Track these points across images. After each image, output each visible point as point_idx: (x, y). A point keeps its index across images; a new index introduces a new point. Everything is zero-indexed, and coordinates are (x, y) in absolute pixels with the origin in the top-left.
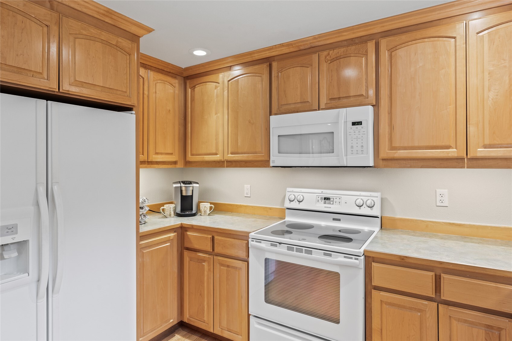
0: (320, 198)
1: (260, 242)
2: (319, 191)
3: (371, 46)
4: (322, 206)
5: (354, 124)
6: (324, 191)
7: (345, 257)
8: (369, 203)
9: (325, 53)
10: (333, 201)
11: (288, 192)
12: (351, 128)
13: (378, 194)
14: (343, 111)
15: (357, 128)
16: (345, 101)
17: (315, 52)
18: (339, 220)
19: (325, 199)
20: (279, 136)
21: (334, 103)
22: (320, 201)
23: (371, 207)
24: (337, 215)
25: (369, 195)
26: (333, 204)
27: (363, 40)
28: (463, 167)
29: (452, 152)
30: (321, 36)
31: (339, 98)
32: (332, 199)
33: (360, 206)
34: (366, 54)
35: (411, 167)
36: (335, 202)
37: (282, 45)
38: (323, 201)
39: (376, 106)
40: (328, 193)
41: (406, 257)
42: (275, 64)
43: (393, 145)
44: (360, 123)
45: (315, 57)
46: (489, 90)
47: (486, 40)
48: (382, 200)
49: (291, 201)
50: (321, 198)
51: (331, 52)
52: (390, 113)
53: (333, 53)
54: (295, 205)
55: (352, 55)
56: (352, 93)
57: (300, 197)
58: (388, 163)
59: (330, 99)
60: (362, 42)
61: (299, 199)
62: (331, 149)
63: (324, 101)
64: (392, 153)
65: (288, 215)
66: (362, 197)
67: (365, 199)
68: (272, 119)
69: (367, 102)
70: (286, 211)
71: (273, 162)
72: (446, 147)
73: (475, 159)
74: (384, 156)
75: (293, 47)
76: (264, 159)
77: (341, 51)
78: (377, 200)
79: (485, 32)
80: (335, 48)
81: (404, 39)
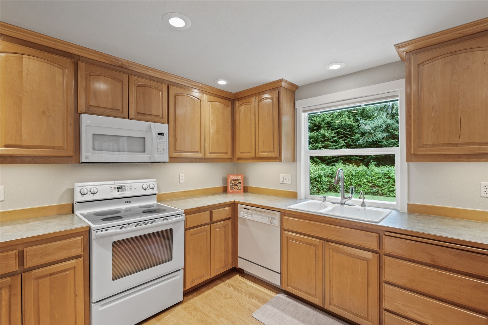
0: (113, 188)
1: (108, 230)
2: (112, 182)
3: (164, 87)
4: (116, 194)
5: (159, 134)
6: (116, 182)
7: (176, 217)
8: (151, 186)
9: (135, 78)
10: (125, 189)
11: (78, 187)
12: (157, 137)
13: (155, 180)
14: (152, 124)
15: (161, 137)
16: (148, 117)
17: (126, 73)
18: (130, 202)
19: (118, 188)
20: (93, 134)
21: (140, 117)
22: (114, 190)
23: (153, 189)
24: (128, 199)
25: (150, 181)
26: (125, 191)
27: (161, 82)
28: (202, 162)
29: (199, 155)
30: (133, 64)
31: (144, 114)
32: (124, 188)
33: (146, 189)
34: (162, 91)
35: (183, 162)
36: (126, 190)
38: (117, 190)
39: (169, 124)
40: (119, 183)
41: (201, 207)
43: (176, 150)
44: (162, 134)
45: (126, 77)
46: (211, 129)
49: (83, 195)
50: (115, 188)
51: (139, 79)
52: (175, 131)
53: (142, 81)
54: (89, 197)
55: (153, 87)
56: (154, 113)
57: (94, 190)
58: (173, 160)
59: (138, 113)
60: (159, 82)
61: (92, 192)
62: (142, 149)
63: (133, 113)
64: (175, 154)
65: (79, 209)
66: (146, 183)
67: (148, 184)
68: (84, 117)
69: (163, 121)
70: (76, 206)
71: (87, 158)
72: (197, 152)
73: (206, 158)
74: (171, 156)
75: (105, 59)
76: (67, 155)
77: (146, 82)
78: (155, 184)
79: (210, 103)
80: (141, 77)
81: (181, 91)
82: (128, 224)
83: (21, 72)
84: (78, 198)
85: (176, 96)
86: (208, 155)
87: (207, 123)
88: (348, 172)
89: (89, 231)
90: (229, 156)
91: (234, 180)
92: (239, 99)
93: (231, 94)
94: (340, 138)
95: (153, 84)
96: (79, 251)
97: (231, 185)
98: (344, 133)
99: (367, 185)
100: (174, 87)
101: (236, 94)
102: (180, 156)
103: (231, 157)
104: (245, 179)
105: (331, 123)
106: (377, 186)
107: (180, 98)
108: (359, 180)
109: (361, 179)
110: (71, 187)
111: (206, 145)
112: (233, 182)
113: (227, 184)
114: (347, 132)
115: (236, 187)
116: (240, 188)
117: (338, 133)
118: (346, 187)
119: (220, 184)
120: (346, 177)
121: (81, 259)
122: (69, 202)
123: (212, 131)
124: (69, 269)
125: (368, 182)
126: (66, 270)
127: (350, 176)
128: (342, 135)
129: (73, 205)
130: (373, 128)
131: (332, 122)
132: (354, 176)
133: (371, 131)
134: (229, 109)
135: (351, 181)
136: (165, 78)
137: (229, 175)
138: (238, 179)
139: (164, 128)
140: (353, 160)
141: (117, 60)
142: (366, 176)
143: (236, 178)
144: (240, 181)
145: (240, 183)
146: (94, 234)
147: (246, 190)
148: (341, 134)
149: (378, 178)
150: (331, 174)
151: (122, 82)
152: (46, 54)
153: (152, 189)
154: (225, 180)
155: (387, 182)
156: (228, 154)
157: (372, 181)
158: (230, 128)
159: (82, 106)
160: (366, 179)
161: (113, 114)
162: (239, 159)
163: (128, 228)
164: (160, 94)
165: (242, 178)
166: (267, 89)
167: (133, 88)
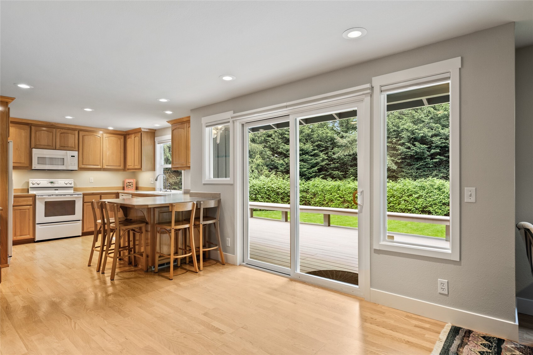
1: (43, 196)
2: (48, 180)
3: (76, 133)
4: (50, 185)
5: (72, 156)
6: (50, 179)
8: (70, 183)
9: (59, 130)
11: (31, 180)
12: (71, 158)
13: (73, 180)
14: (68, 152)
15: (73, 158)
16: (66, 148)
17: (54, 128)
18: (58, 190)
20: (38, 157)
21: (62, 148)
22: (48, 183)
24: (56, 188)
25: (70, 180)
27: (74, 130)
28: (101, 171)
29: (99, 167)
31: (64, 147)
32: (54, 182)
33: (67, 184)
35: (88, 170)
36: (56, 183)
38: (50, 183)
39: (78, 151)
40: (52, 180)
42: (33, 128)
43: (83, 164)
44: (74, 156)
45: (54, 130)
46: (108, 152)
47: (107, 140)
48: (74, 182)
49: (33, 184)
51: (61, 130)
52: (83, 154)
53: (63, 131)
54: (36, 186)
55: (69, 133)
56: (69, 146)
58: (81, 169)
59: (61, 146)
60: (73, 130)
61: (38, 183)
62: (63, 164)
63: (58, 146)
64: (83, 166)
65: (31, 190)
66: (67, 181)
67: (68, 182)
68: (34, 150)
69: (75, 150)
70: (29, 189)
71: (35, 167)
72: (98, 165)
73: (104, 169)
74: (80, 167)
75: (44, 123)
76: (26, 166)
77: (65, 131)
78: (72, 182)
79: (107, 138)
80: (62, 129)
81: (87, 133)
82: (52, 195)
84: (31, 185)
85: (83, 136)
86: (105, 167)
87: (104, 149)
88: (322, 187)
89: (35, 196)
90: (122, 167)
91: (129, 182)
92: (129, 134)
93: (124, 132)
94: (322, 151)
95: (70, 131)
96: (31, 203)
97: (127, 185)
98: (326, 145)
99: (339, 200)
100: (82, 132)
101: (126, 132)
102: (86, 167)
103: (123, 168)
104: (137, 183)
105: (312, 135)
106: (348, 202)
107: (86, 137)
108: (332, 195)
109: (333, 194)
110: (28, 181)
111: (104, 161)
112: (128, 184)
113: (124, 185)
115: (130, 187)
116: (132, 187)
117: (319, 146)
118: (320, 203)
119: (121, 185)
120: (320, 192)
121: (32, 206)
122: (27, 188)
123: (108, 154)
124: (27, 209)
125: (340, 197)
126: (26, 209)
127: (324, 191)
128: (324, 148)
129: (28, 189)
131: (312, 133)
132: (327, 191)
133: (347, 144)
134: (122, 140)
135: (324, 197)
136: (77, 128)
137: (126, 180)
138: (131, 182)
139: (75, 153)
140: (335, 175)
141: (49, 123)
142: (339, 192)
143: (130, 181)
144: (132, 183)
145: (132, 184)
146: (37, 197)
147: (138, 188)
148: (323, 147)
149: (349, 193)
150: (307, 189)
151: (52, 132)
152: (18, 125)
153: (71, 184)
154: (124, 182)
156: (120, 166)
157: (344, 196)
158: (122, 151)
159: (33, 145)
160: (338, 194)
161: (48, 148)
162: (128, 169)
163: (52, 196)
164: (74, 136)
165: (134, 181)
166: (137, 131)
167: (58, 134)
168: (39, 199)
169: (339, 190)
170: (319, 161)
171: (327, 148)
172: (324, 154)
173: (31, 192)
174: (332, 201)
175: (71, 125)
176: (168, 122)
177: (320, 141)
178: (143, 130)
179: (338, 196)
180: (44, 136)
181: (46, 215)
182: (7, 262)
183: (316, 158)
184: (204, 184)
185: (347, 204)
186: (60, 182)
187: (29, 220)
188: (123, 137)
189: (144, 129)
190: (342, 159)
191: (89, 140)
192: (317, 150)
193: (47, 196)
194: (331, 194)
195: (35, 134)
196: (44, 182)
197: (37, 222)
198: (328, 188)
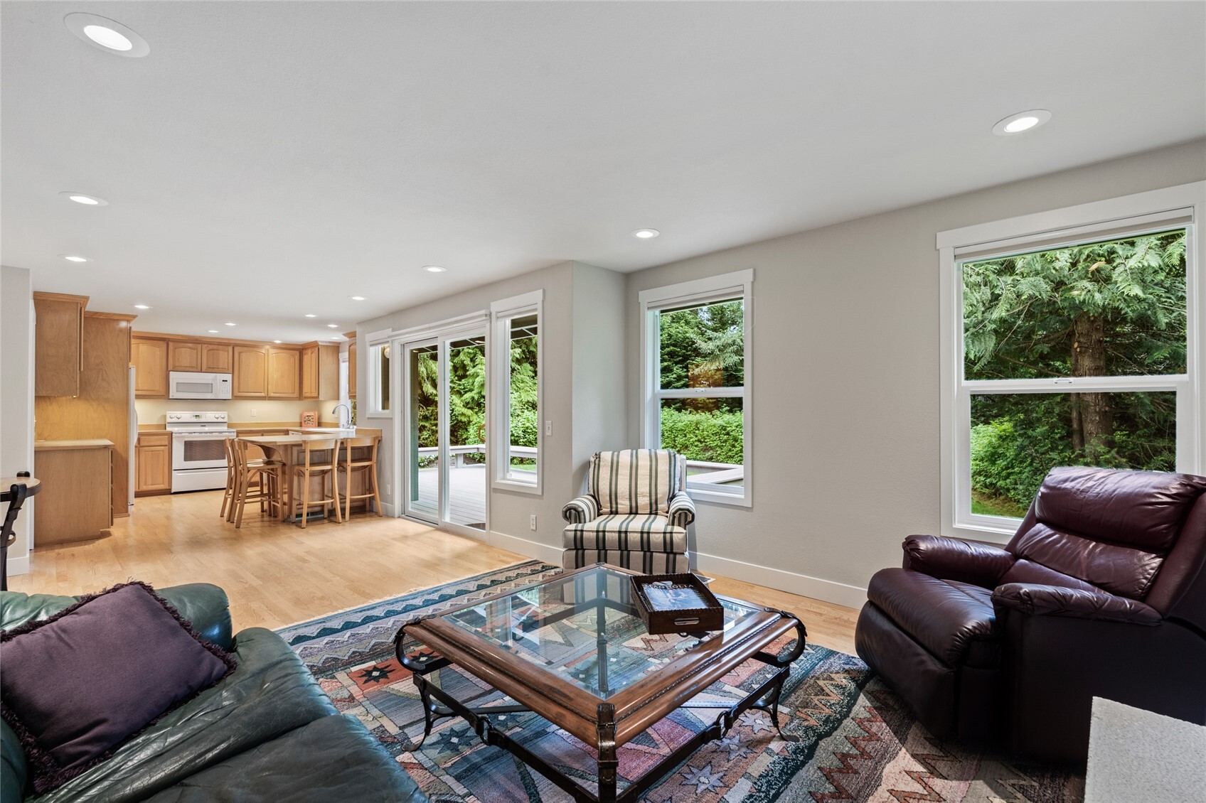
2: (192, 412)
3: (230, 349)
4: (195, 420)
5: (223, 381)
6: (195, 412)
8: (222, 416)
9: (206, 345)
11: (169, 413)
12: (221, 383)
13: (226, 412)
14: (219, 375)
16: (214, 370)
17: (200, 343)
18: (205, 426)
20: (177, 383)
21: (210, 370)
22: (193, 417)
24: (204, 424)
25: (222, 413)
26: (201, 418)
27: (228, 345)
28: (266, 400)
29: (263, 394)
32: (201, 416)
33: (218, 418)
34: (228, 351)
35: (248, 399)
37: (178, 335)
38: (195, 417)
39: (233, 374)
40: (197, 413)
42: (171, 344)
43: (239, 391)
44: (227, 381)
45: (200, 346)
46: (275, 374)
47: (275, 357)
48: (228, 415)
49: (172, 419)
51: (209, 346)
52: (239, 377)
53: (211, 347)
54: (175, 420)
55: (221, 349)
56: (220, 367)
57: (179, 416)
58: (237, 398)
59: (208, 368)
60: (226, 345)
62: (211, 391)
63: (204, 368)
64: (240, 394)
65: (169, 427)
66: (218, 414)
67: (220, 415)
68: (172, 373)
69: (228, 372)
70: (166, 425)
71: (173, 396)
72: (261, 392)
73: (270, 397)
74: (235, 395)
75: (186, 338)
76: (161, 394)
77: (215, 347)
78: (226, 416)
79: (274, 354)
80: (211, 344)
81: (245, 349)
83: (138, 353)
84: (169, 420)
85: (240, 353)
86: (272, 395)
87: (270, 370)
88: (671, 425)
89: (173, 434)
90: (296, 394)
91: (308, 416)
92: (305, 349)
93: (297, 345)
94: (677, 363)
95: (221, 347)
96: (166, 443)
97: (305, 420)
99: (696, 446)
100: (239, 347)
101: (302, 345)
102: (243, 395)
103: (299, 396)
104: (319, 418)
106: (711, 448)
107: (244, 355)
109: (688, 436)
110: (165, 414)
111: (269, 387)
112: (307, 418)
113: (301, 420)
114: (689, 353)
115: (309, 422)
116: (313, 423)
119: (298, 420)
121: (168, 447)
122: (163, 423)
123: (275, 376)
124: (161, 451)
125: (699, 441)
126: (159, 451)
127: (674, 431)
128: (681, 358)
130: (718, 346)
134: (297, 357)
135: (675, 441)
136: (231, 342)
137: (303, 412)
138: (312, 414)
139: (228, 377)
141: (193, 337)
142: (697, 432)
143: (310, 414)
144: (313, 417)
145: (314, 419)
146: (175, 435)
147: (320, 425)
148: (680, 356)
149: (713, 434)
151: (197, 349)
152: (151, 342)
153: (223, 418)
154: (301, 416)
155: (726, 441)
156: (294, 393)
157: (705, 439)
158: (297, 372)
159: (170, 368)
160: (696, 436)
161: (191, 369)
162: (305, 398)
163: (194, 434)
164: (226, 353)
165: (315, 414)
166: (314, 345)
167: (205, 352)
168: (176, 437)
169: (698, 429)
170: (672, 379)
171: (686, 358)
172: (680, 367)
173: (169, 429)
174: (687, 447)
175: (223, 339)
176: (344, 335)
177: (675, 345)
178: (320, 344)
179: (696, 439)
180: (186, 355)
181: (186, 459)
182: (127, 511)
183: (668, 374)
184: (368, 418)
185: (709, 453)
186: (209, 415)
187: (164, 464)
188: (298, 353)
189: (322, 342)
190: (712, 376)
191: (248, 359)
192: (670, 361)
193: (187, 434)
194: (686, 436)
195: (174, 352)
196: (186, 415)
197: (173, 469)
198: (680, 425)
